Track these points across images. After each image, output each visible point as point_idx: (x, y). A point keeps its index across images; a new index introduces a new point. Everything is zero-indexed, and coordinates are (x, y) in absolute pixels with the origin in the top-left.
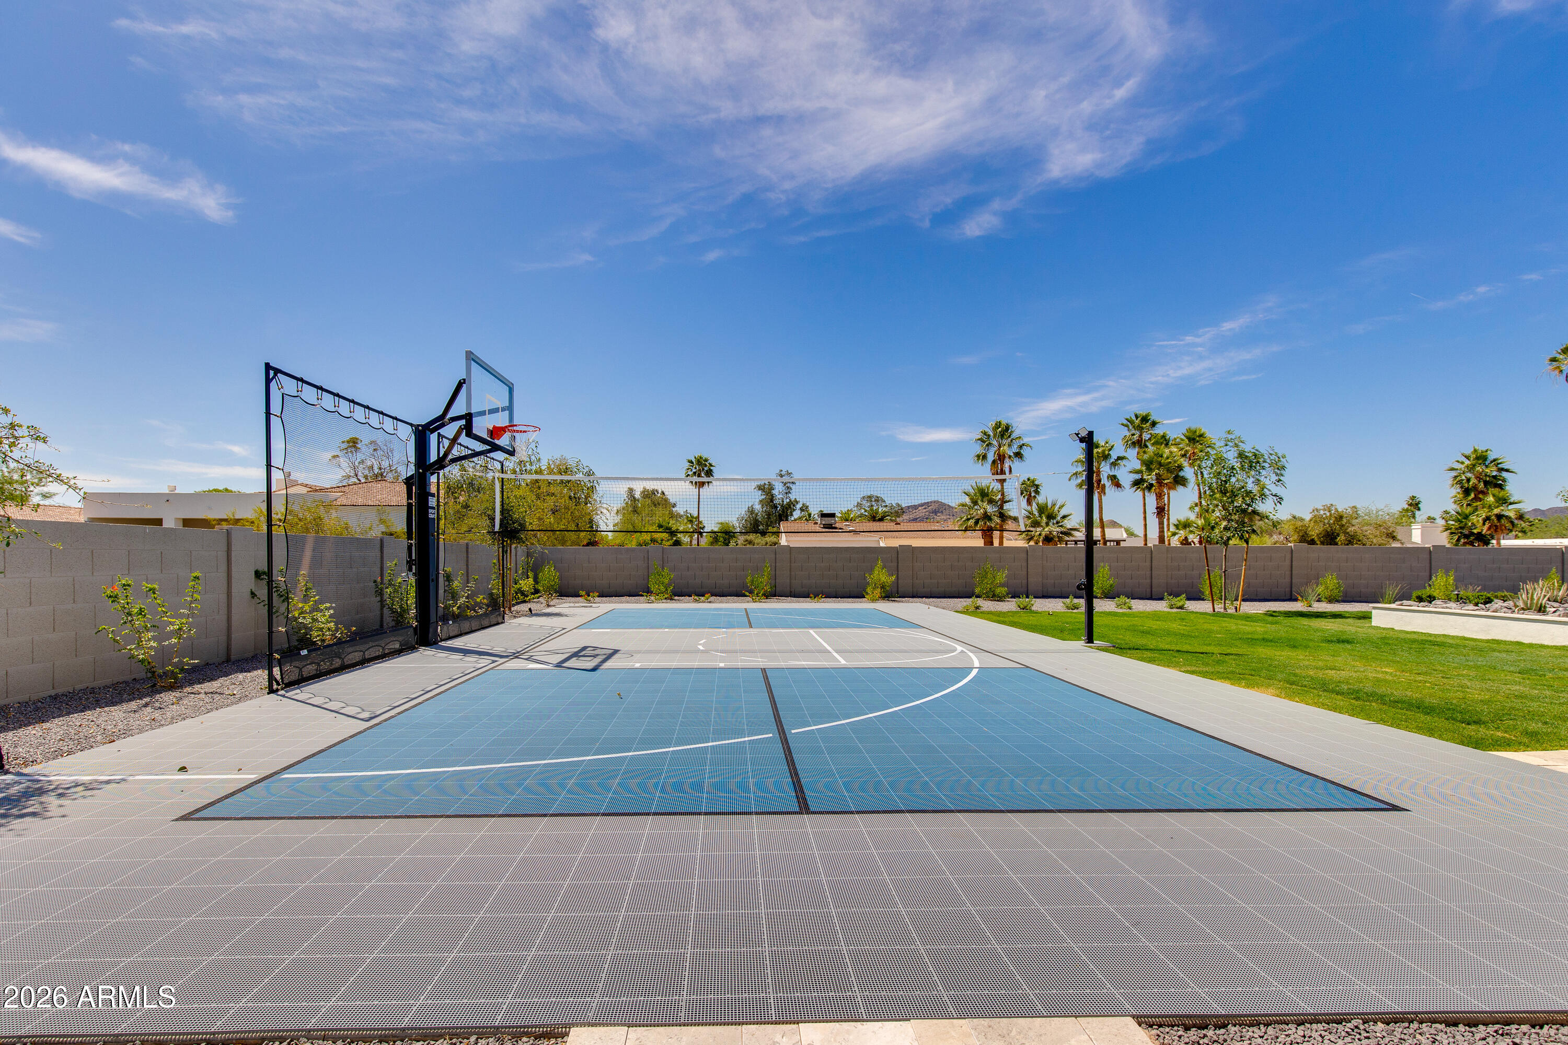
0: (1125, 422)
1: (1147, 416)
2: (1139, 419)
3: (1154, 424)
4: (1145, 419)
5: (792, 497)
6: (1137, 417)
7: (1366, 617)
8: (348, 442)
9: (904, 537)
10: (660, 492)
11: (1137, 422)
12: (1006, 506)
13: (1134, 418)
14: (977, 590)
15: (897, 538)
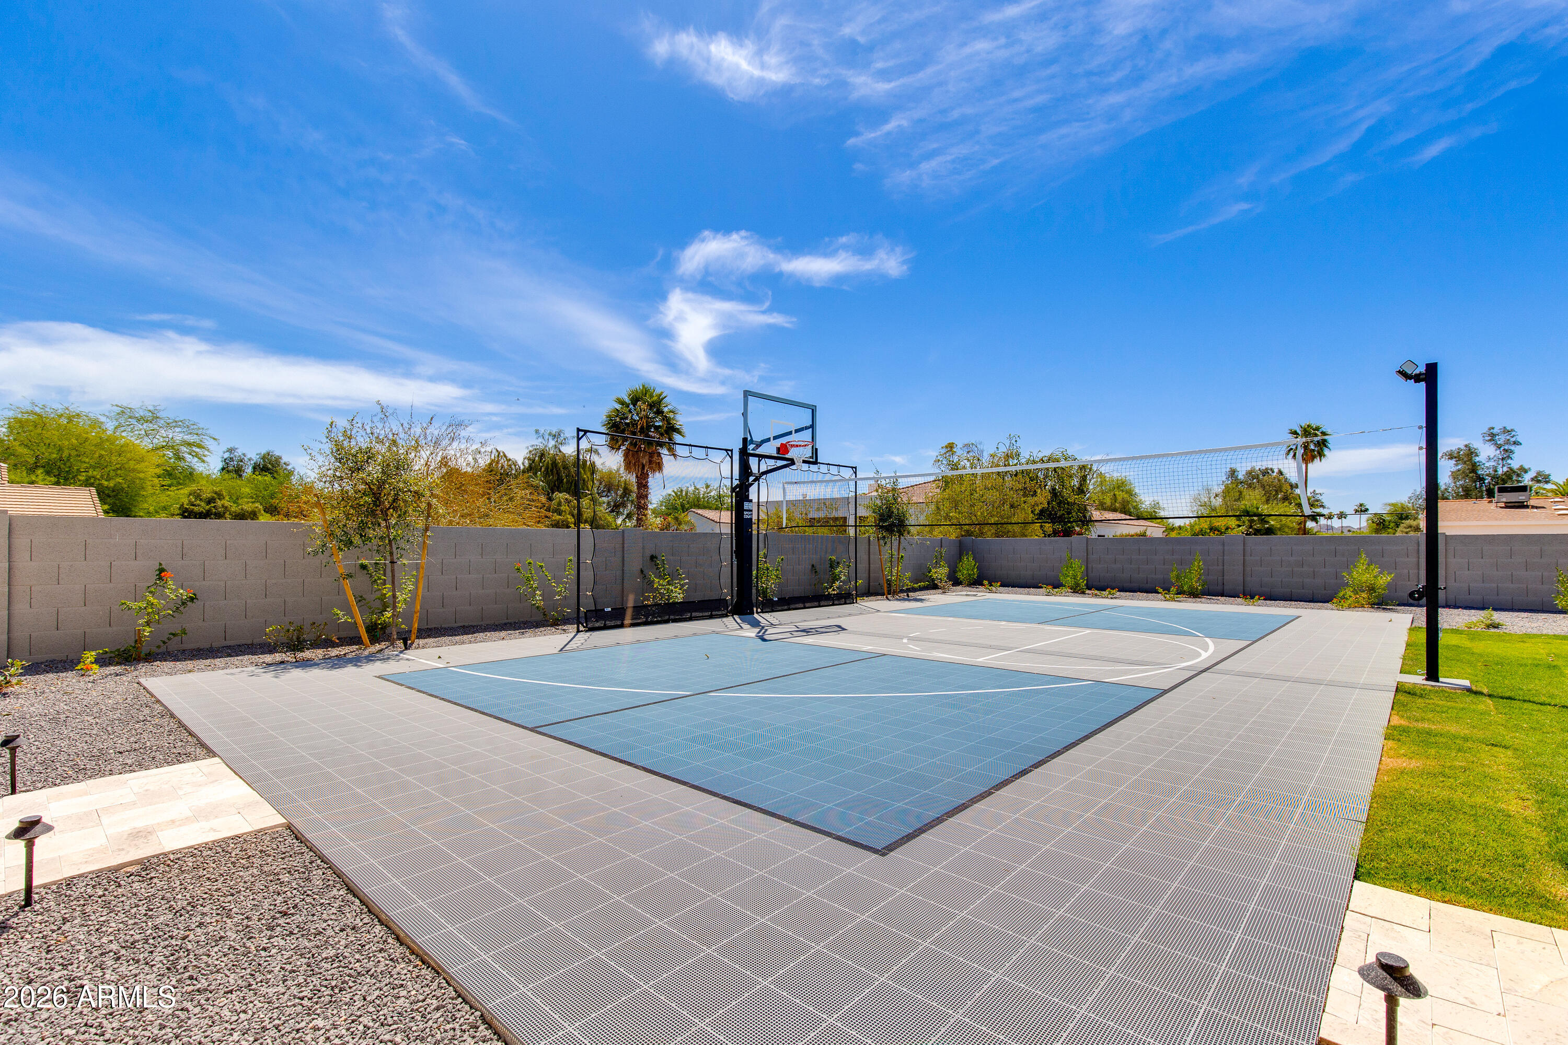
8: (946, 447)
10: (1276, 471)
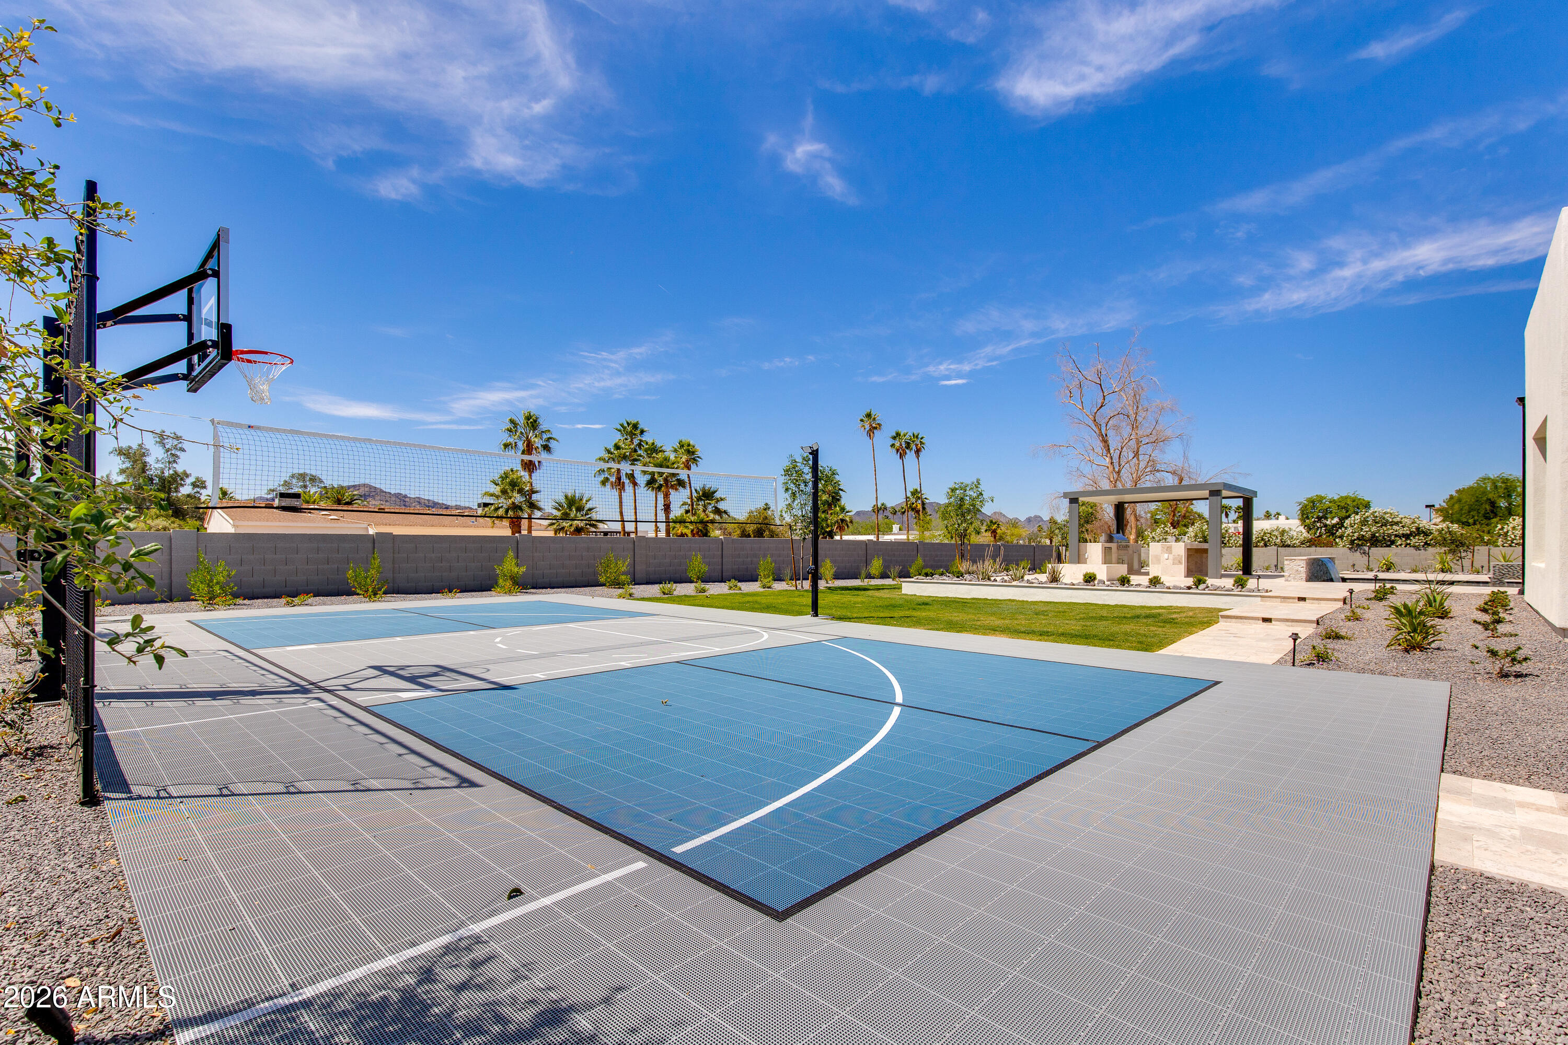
0: (619, 427)
1: (637, 423)
2: (631, 426)
3: (642, 432)
4: (635, 426)
5: (180, 468)
6: (628, 424)
7: (899, 588)
9: (399, 525)
11: (629, 429)
12: (534, 497)
13: (626, 425)
14: (602, 580)
15: (390, 525)
